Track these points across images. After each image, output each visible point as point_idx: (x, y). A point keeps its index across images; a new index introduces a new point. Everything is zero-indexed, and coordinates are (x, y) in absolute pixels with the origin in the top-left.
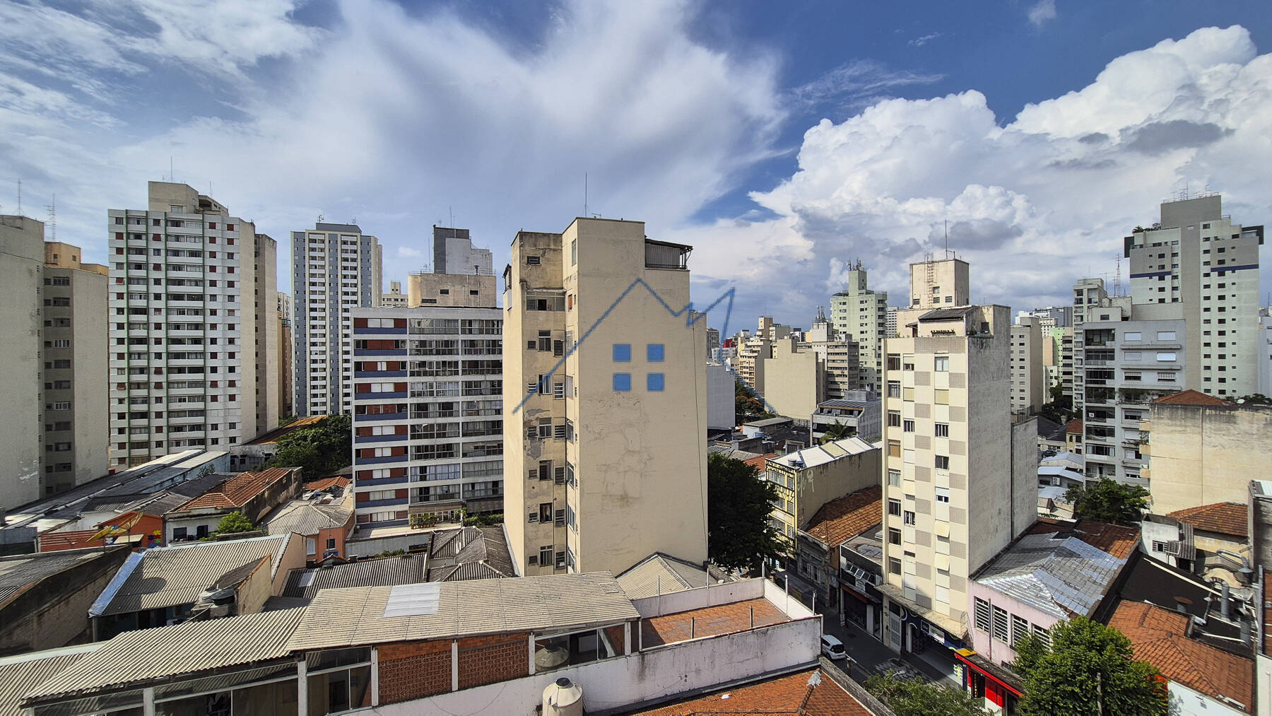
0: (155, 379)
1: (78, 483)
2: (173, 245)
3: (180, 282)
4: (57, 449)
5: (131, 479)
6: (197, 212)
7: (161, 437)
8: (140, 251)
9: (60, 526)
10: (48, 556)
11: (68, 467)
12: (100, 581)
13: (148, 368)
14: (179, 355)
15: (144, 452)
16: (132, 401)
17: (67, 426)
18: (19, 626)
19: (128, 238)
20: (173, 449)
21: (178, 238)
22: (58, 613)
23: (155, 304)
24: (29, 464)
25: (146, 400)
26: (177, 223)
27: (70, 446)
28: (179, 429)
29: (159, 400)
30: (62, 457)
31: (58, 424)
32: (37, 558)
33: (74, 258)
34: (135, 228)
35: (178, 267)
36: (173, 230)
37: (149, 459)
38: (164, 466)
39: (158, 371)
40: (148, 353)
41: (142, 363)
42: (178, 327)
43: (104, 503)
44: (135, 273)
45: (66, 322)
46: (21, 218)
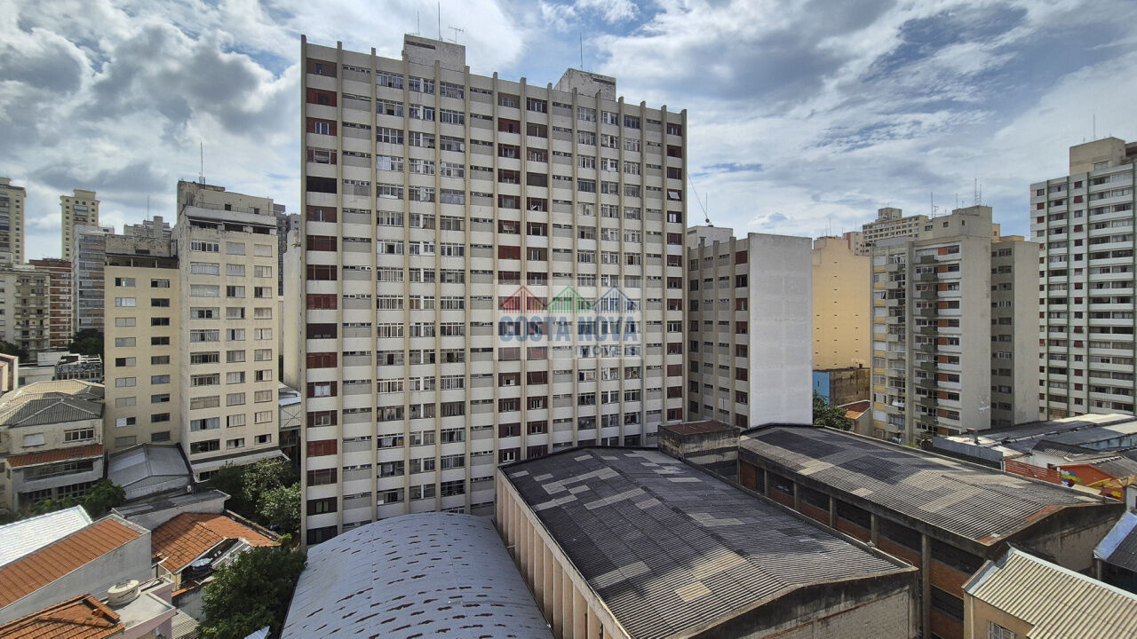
0: (1075, 337)
2: (1096, 203)
3: (1105, 240)
5: (1067, 430)
7: (1082, 394)
8: (1059, 216)
13: (1068, 326)
14: (1100, 315)
15: (1063, 406)
16: (1051, 356)
17: (1008, 373)
19: (1049, 206)
21: (1101, 195)
23: (1075, 264)
24: (984, 399)
25: (1065, 357)
26: (1100, 180)
27: (1010, 390)
28: (1101, 389)
29: (1078, 358)
30: (1005, 398)
31: (1001, 370)
34: (1056, 195)
35: (1103, 225)
36: (1096, 188)
37: (1067, 414)
39: (1078, 330)
40: (1067, 312)
41: (1062, 321)
42: (1100, 285)
43: (1052, 448)
44: (1055, 237)
45: (1008, 286)
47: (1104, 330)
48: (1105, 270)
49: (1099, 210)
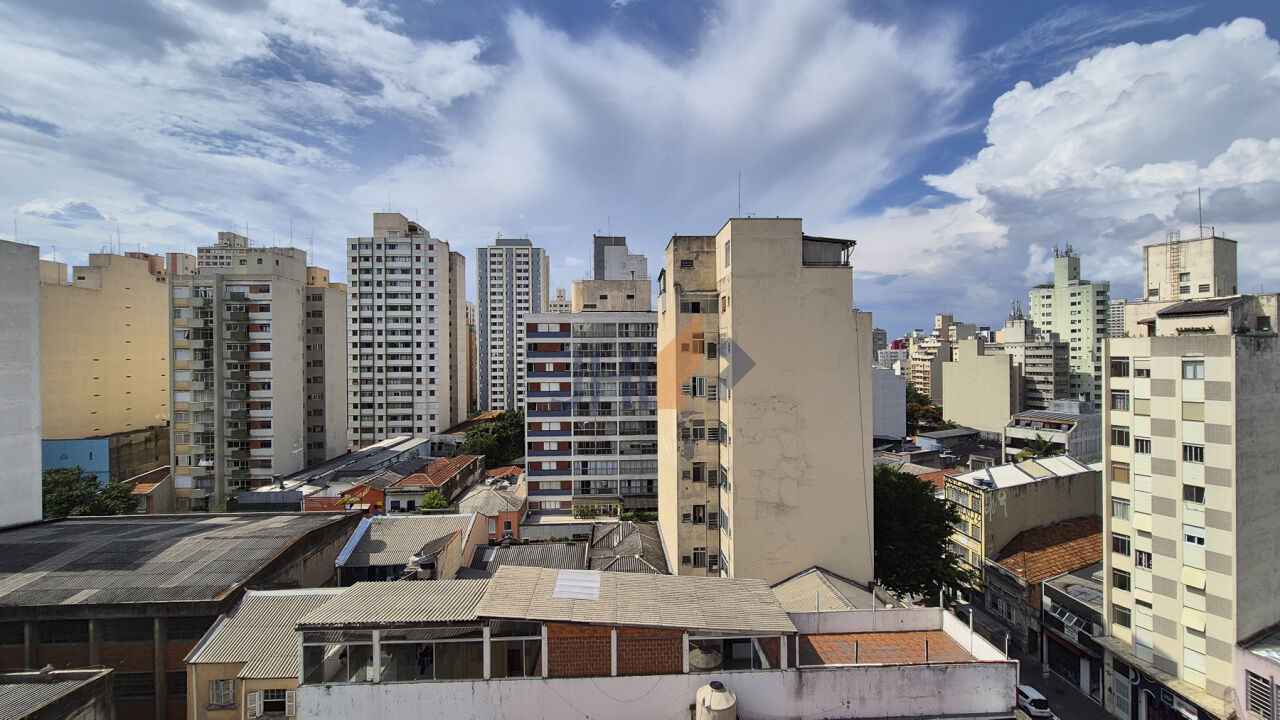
0: (378, 376)
1: (328, 459)
2: (391, 265)
3: (395, 296)
4: (314, 431)
5: (360, 458)
6: (407, 236)
7: (382, 424)
8: (368, 271)
9: (316, 492)
10: (309, 514)
11: (321, 445)
12: (342, 539)
13: (373, 367)
14: (394, 357)
15: (369, 436)
16: (363, 394)
17: (320, 412)
18: (293, 567)
19: (360, 260)
20: (390, 434)
21: (393, 259)
22: (315, 561)
23: (378, 314)
24: (297, 442)
25: (371, 394)
26: (393, 247)
27: (322, 429)
28: (394, 418)
29: (380, 394)
30: (317, 438)
31: (315, 411)
32: (303, 515)
33: (325, 279)
34: (367, 252)
35: (394, 283)
36: (391, 252)
37: (374, 442)
38: (384, 449)
39: (380, 370)
40: (373, 355)
41: (369, 363)
42: (393, 333)
43: (343, 476)
44: (365, 289)
45: (320, 330)
46: (292, 249)
47: (395, 369)
48: (396, 320)
49: (392, 271)
